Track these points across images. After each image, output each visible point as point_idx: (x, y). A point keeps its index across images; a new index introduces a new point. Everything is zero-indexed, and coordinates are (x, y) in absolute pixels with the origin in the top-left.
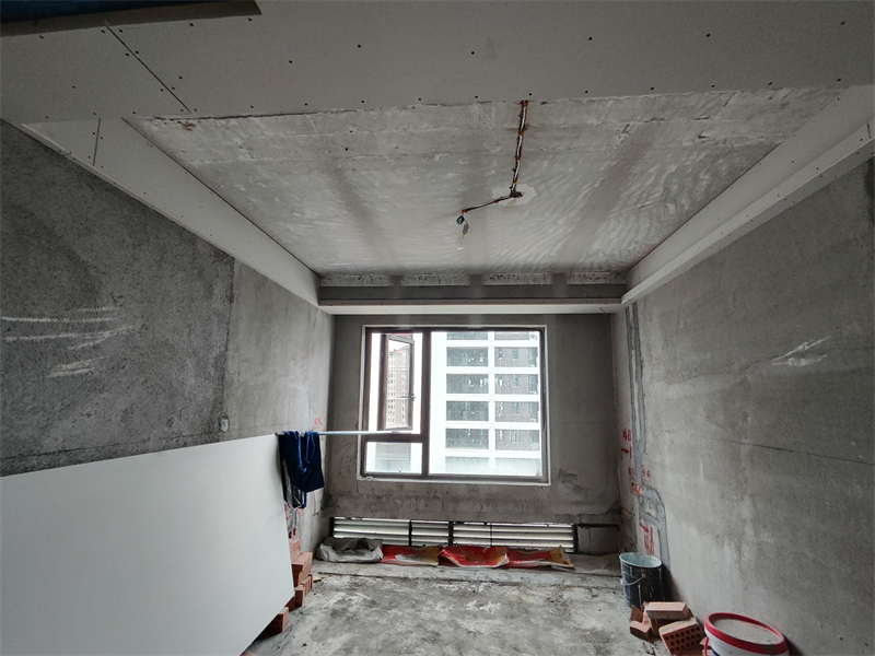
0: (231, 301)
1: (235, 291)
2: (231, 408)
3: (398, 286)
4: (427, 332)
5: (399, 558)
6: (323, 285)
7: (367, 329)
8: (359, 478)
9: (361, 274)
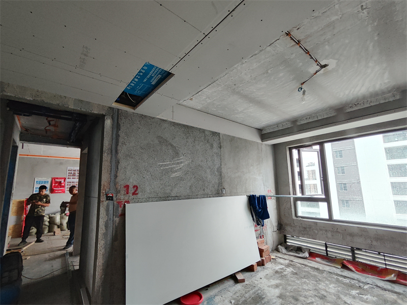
0: (221, 148)
1: (221, 144)
2: (226, 185)
3: (297, 125)
4: (321, 144)
5: (317, 259)
6: (263, 133)
7: (289, 148)
8: (294, 217)
9: (277, 124)
